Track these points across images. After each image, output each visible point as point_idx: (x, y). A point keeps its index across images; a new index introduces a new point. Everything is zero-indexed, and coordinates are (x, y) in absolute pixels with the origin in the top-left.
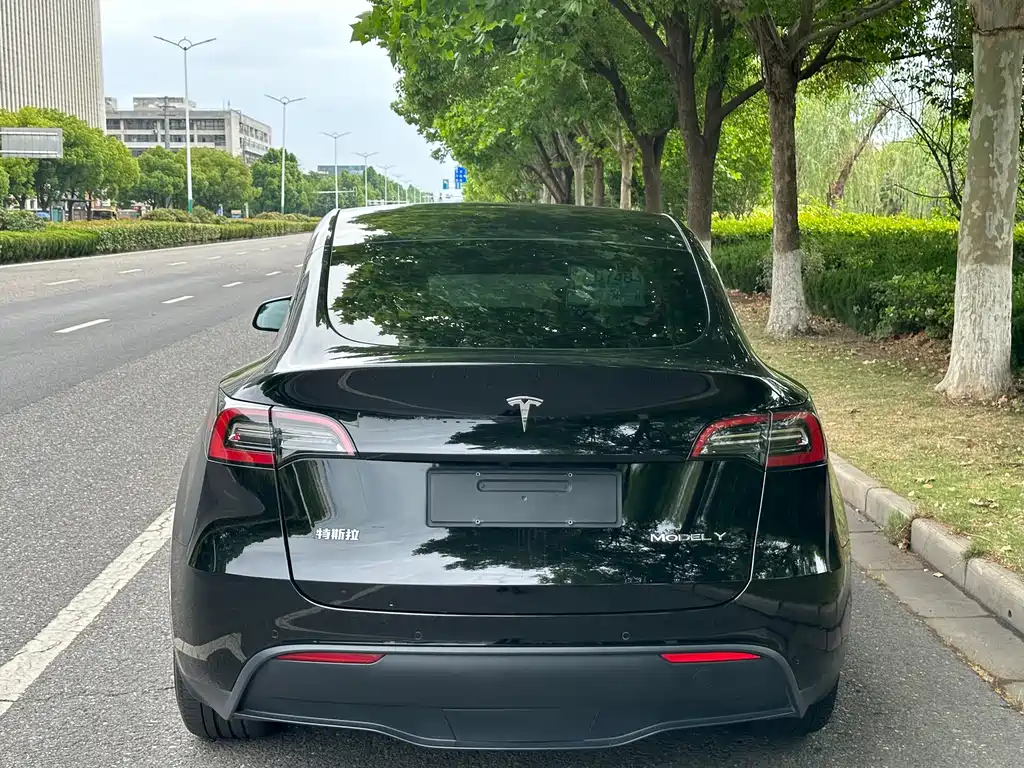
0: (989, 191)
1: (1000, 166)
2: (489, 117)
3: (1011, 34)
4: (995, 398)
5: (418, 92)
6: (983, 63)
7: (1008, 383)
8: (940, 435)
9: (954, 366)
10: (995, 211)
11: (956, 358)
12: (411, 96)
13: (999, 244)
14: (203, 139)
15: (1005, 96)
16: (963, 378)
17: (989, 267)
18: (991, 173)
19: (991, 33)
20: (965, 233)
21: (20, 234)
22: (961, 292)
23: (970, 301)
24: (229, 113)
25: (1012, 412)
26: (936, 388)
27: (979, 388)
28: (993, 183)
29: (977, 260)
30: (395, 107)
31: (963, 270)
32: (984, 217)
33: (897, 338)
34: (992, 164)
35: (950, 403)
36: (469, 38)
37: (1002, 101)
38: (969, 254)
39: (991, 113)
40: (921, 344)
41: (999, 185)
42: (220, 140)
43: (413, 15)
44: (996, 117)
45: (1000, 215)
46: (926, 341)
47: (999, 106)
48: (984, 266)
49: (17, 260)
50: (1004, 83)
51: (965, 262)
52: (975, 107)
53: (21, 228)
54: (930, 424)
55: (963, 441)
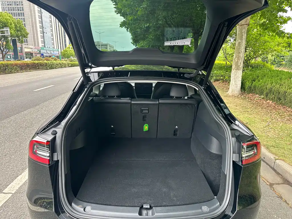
0: (239, 56)
1: (241, 51)
2: (146, 44)
3: (245, 26)
4: (238, 96)
5: (134, 39)
6: (239, 31)
7: (240, 93)
8: (230, 104)
9: (230, 90)
10: (240, 60)
11: (231, 88)
12: (133, 40)
13: (240, 66)
14: (104, 48)
15: (243, 38)
16: (232, 92)
17: (238, 71)
18: (239, 53)
19: (241, 25)
20: (234, 64)
21: (74, 62)
22: (232, 75)
23: (234, 77)
24: (108, 44)
25: (242, 99)
26: (227, 93)
27: (235, 94)
28: (240, 55)
29: (236, 70)
30: (131, 42)
31: (233, 71)
32: (238, 61)
33: (215, 82)
34: (240, 51)
35: (230, 96)
36: (141, 27)
37: (242, 39)
38: (235, 68)
39: (240, 41)
40: (219, 83)
41: (241, 55)
42: (106, 48)
43: (131, 22)
44: (241, 42)
45: (241, 61)
46: (220, 83)
47: (241, 40)
48: (237, 71)
49: (74, 66)
50: (243, 36)
51: (234, 70)
52: (237, 40)
53: (74, 61)
54: (227, 101)
55: (235, 105)
